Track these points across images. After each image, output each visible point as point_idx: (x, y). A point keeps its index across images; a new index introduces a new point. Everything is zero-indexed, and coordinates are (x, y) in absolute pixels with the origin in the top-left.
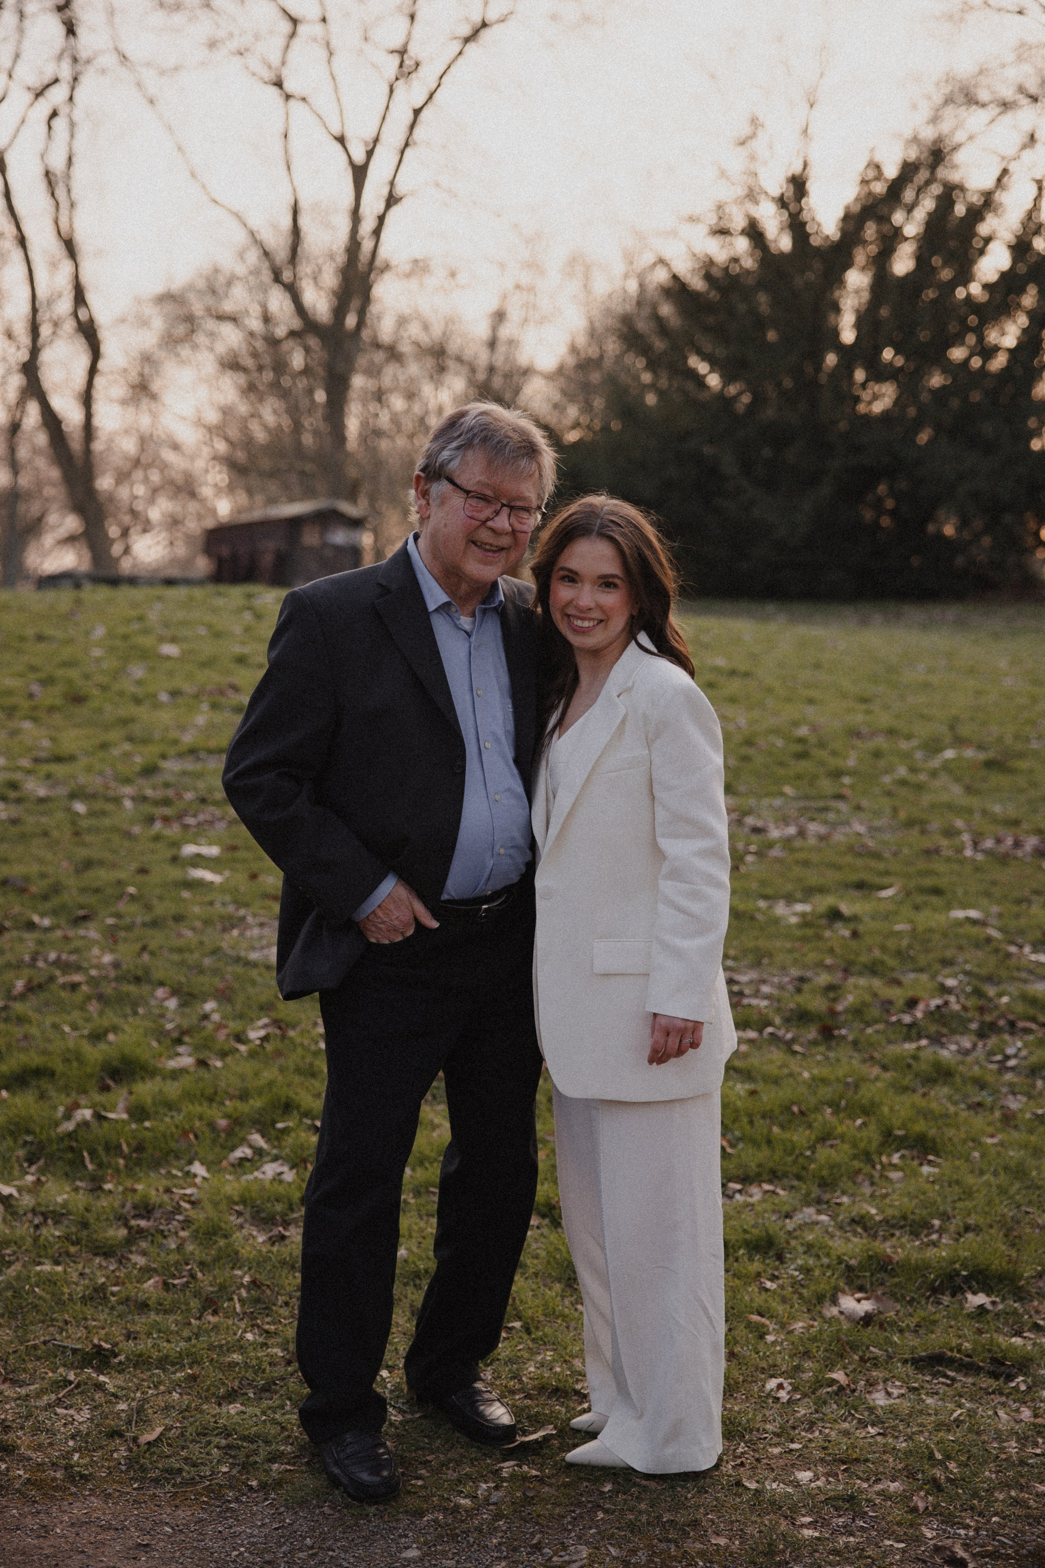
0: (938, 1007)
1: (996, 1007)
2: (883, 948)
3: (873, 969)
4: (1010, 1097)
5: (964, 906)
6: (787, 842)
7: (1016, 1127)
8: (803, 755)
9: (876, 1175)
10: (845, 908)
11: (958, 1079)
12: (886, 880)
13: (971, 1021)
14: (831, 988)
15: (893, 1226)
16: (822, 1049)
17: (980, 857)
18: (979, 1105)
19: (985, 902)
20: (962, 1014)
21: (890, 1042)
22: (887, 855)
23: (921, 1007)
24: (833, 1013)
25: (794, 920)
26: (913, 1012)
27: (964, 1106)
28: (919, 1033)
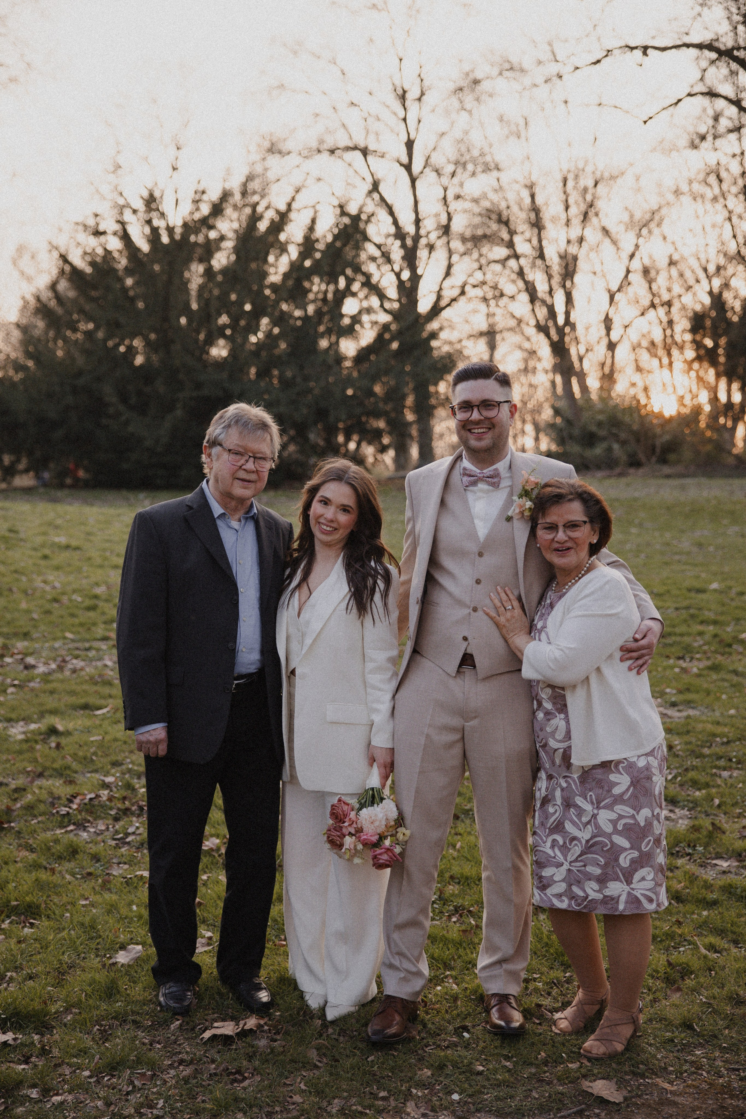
0: (91, 800)
2: (74, 756)
3: (59, 773)
4: (115, 866)
6: (45, 675)
7: (107, 890)
10: (60, 728)
11: (81, 856)
12: (103, 702)
13: (111, 809)
18: (90, 874)
20: (108, 803)
21: (46, 830)
23: (77, 801)
24: (10, 810)
25: (21, 737)
26: (71, 805)
27: (79, 876)
28: (70, 821)
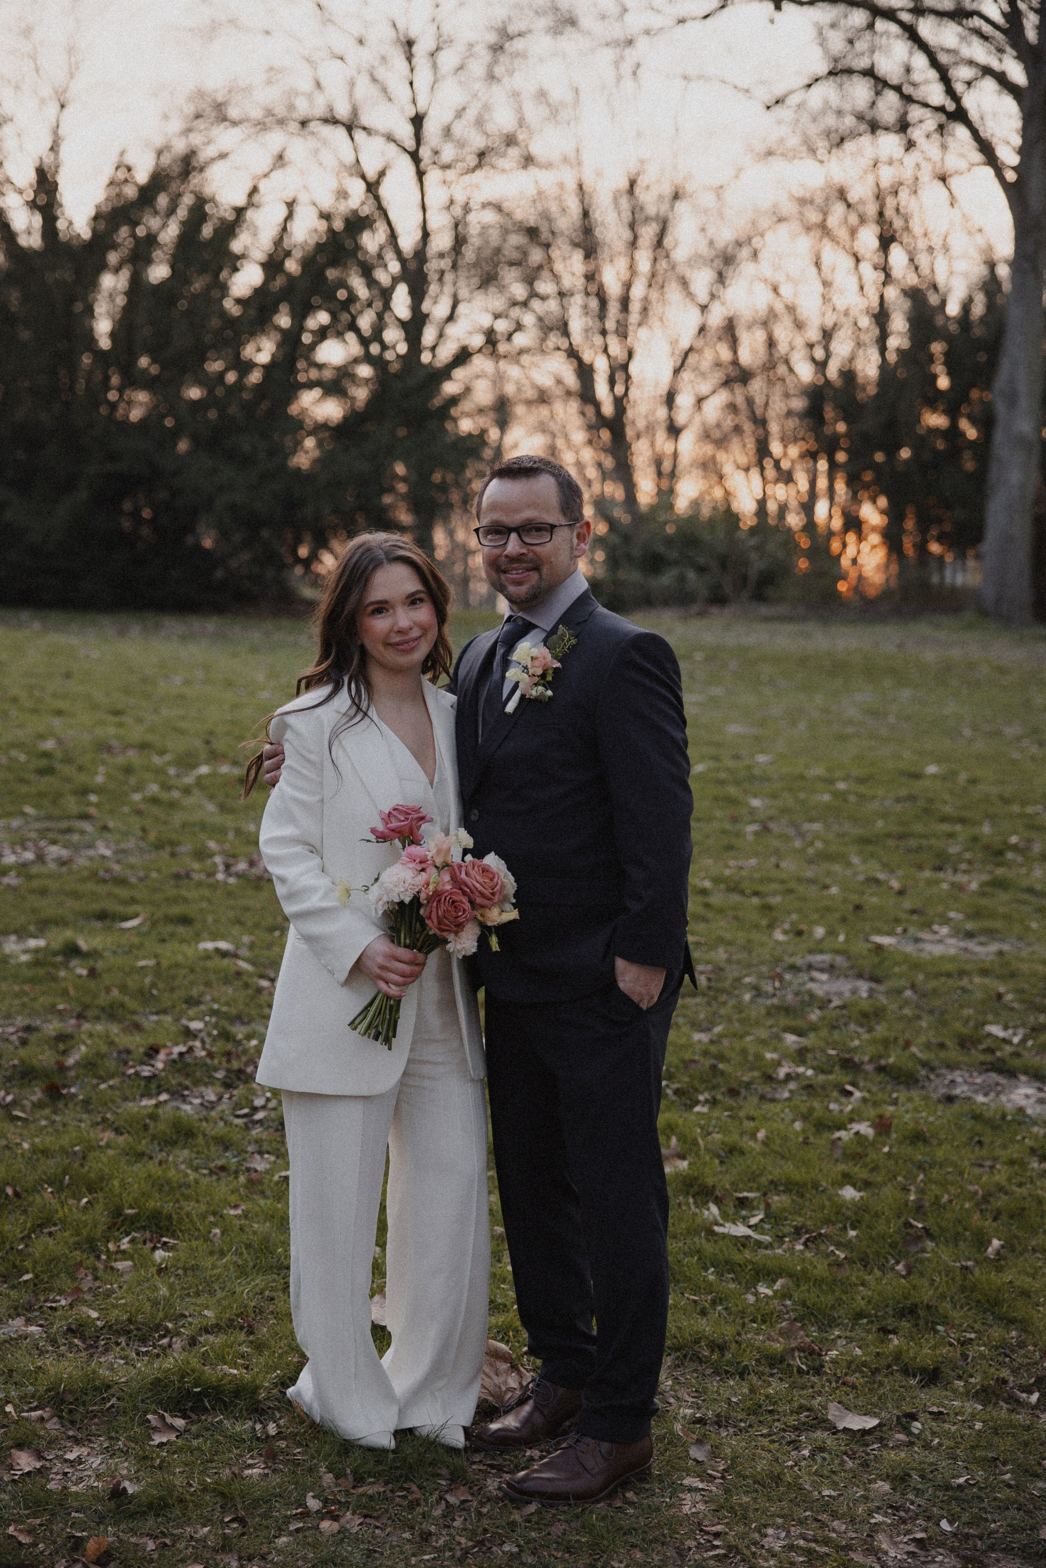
0: (181, 1054)
1: (245, 1051)
2: (123, 988)
3: (112, 1013)
4: (257, 1157)
5: (214, 937)
6: (22, 868)
7: (262, 1193)
8: (48, 771)
9: (100, 1266)
10: (83, 944)
11: (200, 1140)
12: (130, 910)
13: (216, 1070)
14: (62, 1037)
15: (118, 1333)
16: (47, 1111)
17: (232, 880)
18: (223, 1168)
19: (236, 930)
20: (209, 1061)
21: (126, 1099)
22: (133, 880)
23: (162, 1056)
24: (62, 1068)
25: (24, 958)
26: (152, 1062)
27: (205, 1171)
28: (159, 1087)
